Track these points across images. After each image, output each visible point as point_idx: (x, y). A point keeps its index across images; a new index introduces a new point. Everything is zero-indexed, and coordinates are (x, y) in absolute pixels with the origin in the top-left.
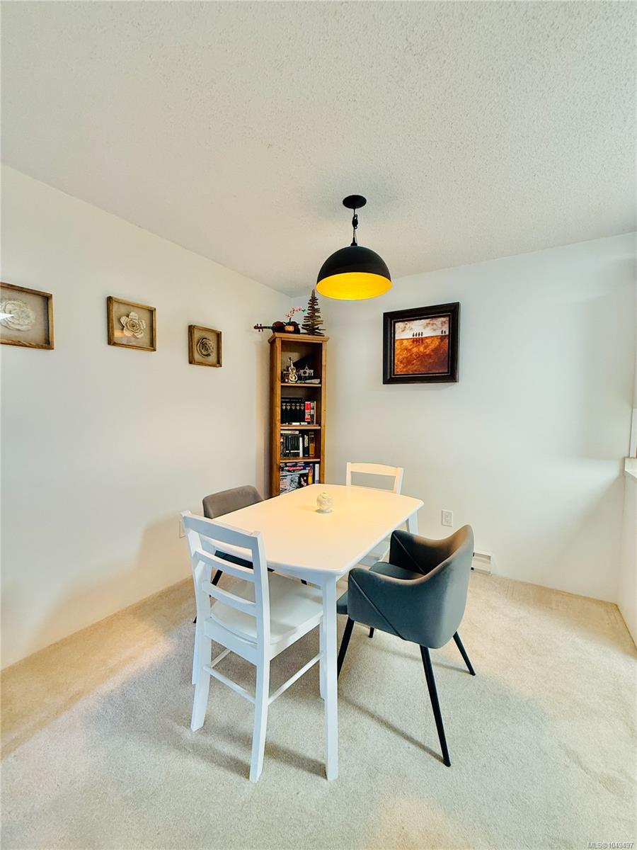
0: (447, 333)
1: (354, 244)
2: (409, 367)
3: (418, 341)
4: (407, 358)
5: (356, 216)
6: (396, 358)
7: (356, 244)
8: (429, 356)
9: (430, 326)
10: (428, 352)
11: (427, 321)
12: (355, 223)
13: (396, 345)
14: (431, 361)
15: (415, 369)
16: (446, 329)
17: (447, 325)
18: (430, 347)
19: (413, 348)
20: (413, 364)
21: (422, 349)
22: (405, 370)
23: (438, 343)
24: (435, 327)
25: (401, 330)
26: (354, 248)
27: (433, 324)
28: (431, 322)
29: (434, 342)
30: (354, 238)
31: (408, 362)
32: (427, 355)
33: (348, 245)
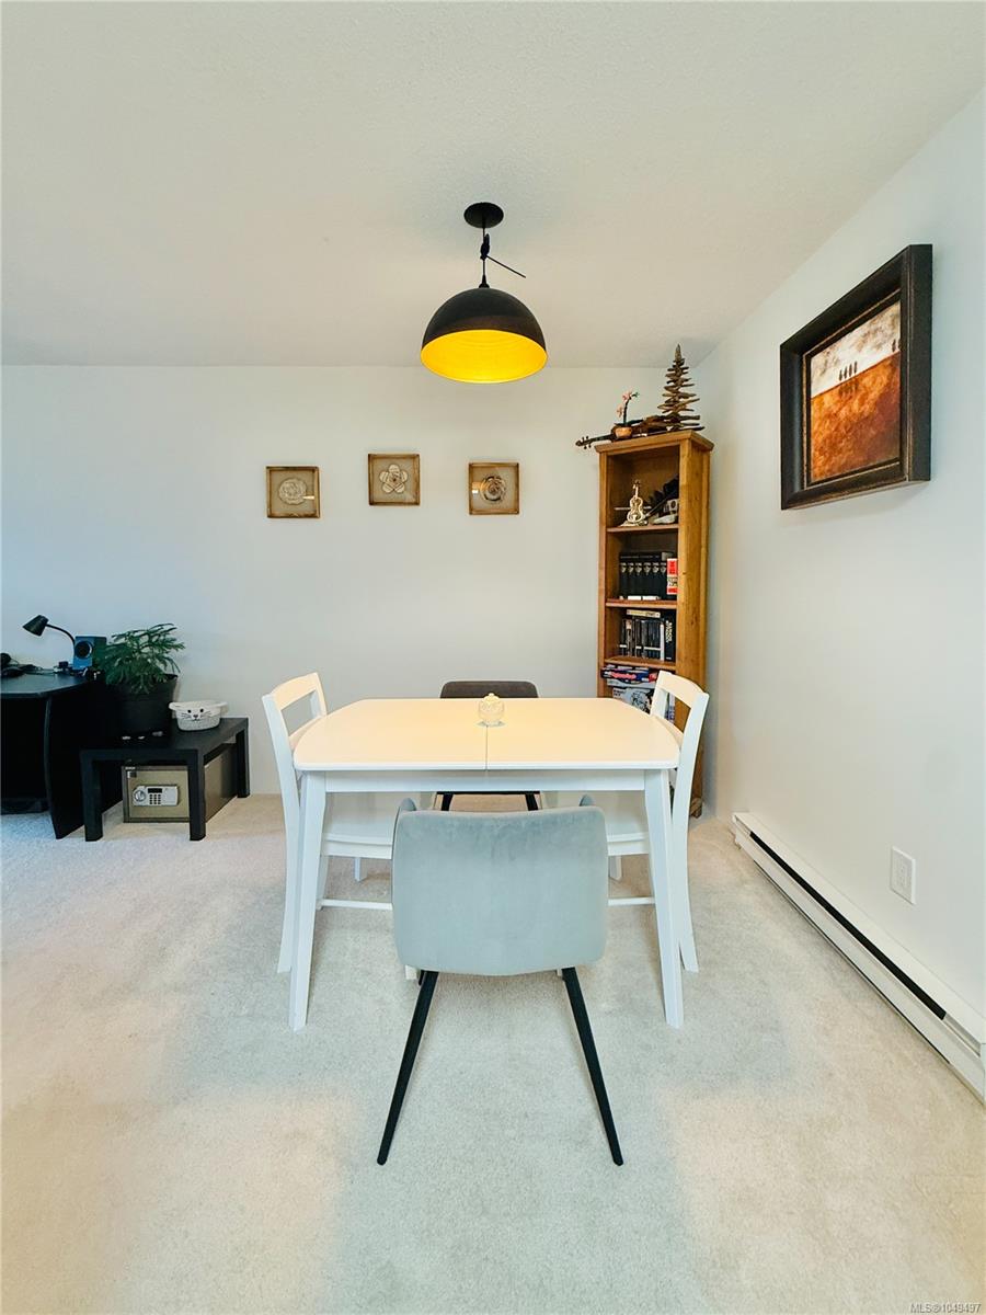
0: (898, 349)
1: (484, 284)
2: (833, 459)
3: (850, 387)
4: (831, 437)
5: (486, 239)
6: (813, 442)
7: (488, 286)
8: (870, 420)
9: (871, 341)
10: (867, 409)
11: (864, 328)
12: (485, 250)
13: (812, 412)
14: (872, 431)
15: (843, 461)
16: (896, 338)
17: (897, 326)
18: (871, 396)
19: (840, 409)
20: (841, 450)
21: (855, 405)
22: (827, 468)
23: (885, 380)
24: (879, 337)
25: (819, 372)
26: (486, 292)
27: (875, 333)
28: (873, 327)
29: (879, 380)
30: (484, 277)
31: (833, 446)
32: (866, 419)
33: (475, 285)
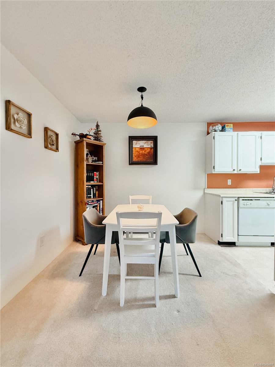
0: (153, 147)
2: (138, 159)
3: (142, 148)
4: (138, 155)
5: (142, 95)
6: (133, 155)
7: (143, 106)
8: (146, 155)
10: (146, 153)
11: (146, 141)
12: (142, 98)
13: (133, 149)
14: (147, 156)
15: (141, 159)
16: (152, 145)
17: (153, 144)
18: (147, 151)
19: (140, 151)
20: (140, 158)
21: (143, 152)
23: (149, 150)
24: (148, 144)
25: (135, 144)
27: (147, 143)
30: (142, 104)
31: (138, 156)
32: (146, 154)
